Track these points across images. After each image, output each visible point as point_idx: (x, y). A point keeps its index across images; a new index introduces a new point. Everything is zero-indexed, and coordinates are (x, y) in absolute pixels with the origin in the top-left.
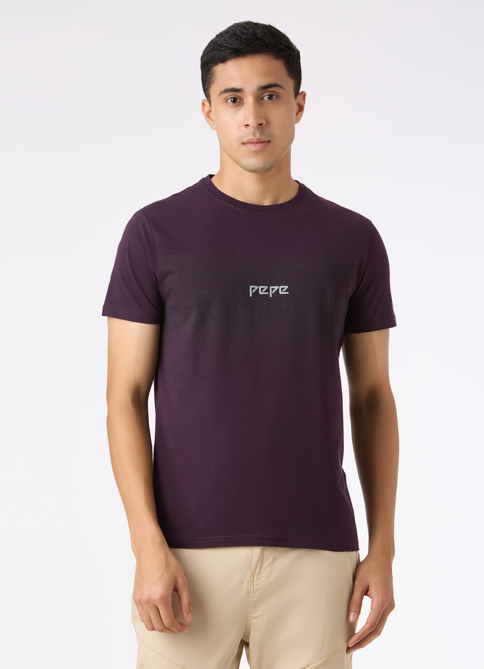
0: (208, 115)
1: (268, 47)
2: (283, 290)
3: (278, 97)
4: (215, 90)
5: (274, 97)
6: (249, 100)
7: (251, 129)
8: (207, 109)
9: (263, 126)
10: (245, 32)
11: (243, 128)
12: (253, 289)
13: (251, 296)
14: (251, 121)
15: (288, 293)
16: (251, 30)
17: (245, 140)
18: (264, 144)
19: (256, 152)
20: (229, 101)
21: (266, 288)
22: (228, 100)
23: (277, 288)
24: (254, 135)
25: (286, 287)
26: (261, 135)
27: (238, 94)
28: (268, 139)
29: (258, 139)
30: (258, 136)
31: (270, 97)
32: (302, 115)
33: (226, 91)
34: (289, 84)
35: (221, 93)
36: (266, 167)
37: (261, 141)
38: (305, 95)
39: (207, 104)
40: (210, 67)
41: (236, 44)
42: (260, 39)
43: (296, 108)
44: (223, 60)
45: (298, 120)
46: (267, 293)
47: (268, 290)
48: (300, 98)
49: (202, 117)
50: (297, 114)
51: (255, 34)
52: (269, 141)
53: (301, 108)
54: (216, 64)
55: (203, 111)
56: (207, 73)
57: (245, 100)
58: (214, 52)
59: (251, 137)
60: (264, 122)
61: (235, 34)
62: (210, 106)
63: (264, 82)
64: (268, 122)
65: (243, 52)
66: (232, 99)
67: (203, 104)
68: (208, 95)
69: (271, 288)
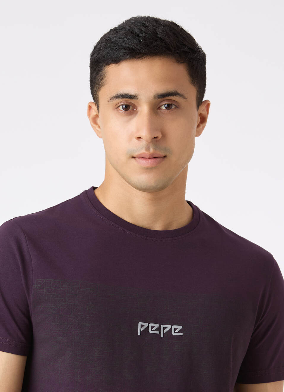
0: (94, 120)
1: (169, 49)
2: (176, 330)
3: (177, 107)
4: (105, 93)
5: (173, 107)
6: (144, 109)
7: (143, 143)
8: (94, 112)
9: (158, 139)
10: (144, 29)
11: (135, 140)
12: (142, 326)
13: (139, 334)
14: (145, 133)
15: (181, 334)
16: (151, 27)
17: (135, 154)
18: (158, 160)
19: (148, 169)
20: (121, 108)
21: (157, 326)
22: (119, 106)
23: (169, 327)
24: (147, 149)
25: (180, 327)
26: (155, 149)
27: (132, 101)
28: (163, 154)
29: (153, 154)
30: (152, 150)
31: (169, 107)
32: (204, 127)
33: (118, 96)
34: (191, 92)
35: (112, 99)
36: (158, 186)
37: (154, 156)
38: (208, 105)
39: (94, 107)
40: (101, 67)
41: (132, 44)
42: (161, 39)
43: (197, 119)
44: (117, 61)
45: (199, 133)
46: (158, 332)
47: (159, 329)
48: (203, 108)
49: (88, 122)
50: (198, 126)
51: (155, 33)
52: (165, 157)
53: (203, 120)
54: (108, 64)
55: (89, 115)
56: (97, 74)
57: (139, 109)
58: (107, 50)
59: (143, 151)
60: (160, 136)
61: (131, 32)
62: (98, 110)
63: (162, 89)
64: (164, 135)
65: (140, 53)
66: (124, 106)
67: (90, 107)
68: (96, 99)
69: (162, 326)
